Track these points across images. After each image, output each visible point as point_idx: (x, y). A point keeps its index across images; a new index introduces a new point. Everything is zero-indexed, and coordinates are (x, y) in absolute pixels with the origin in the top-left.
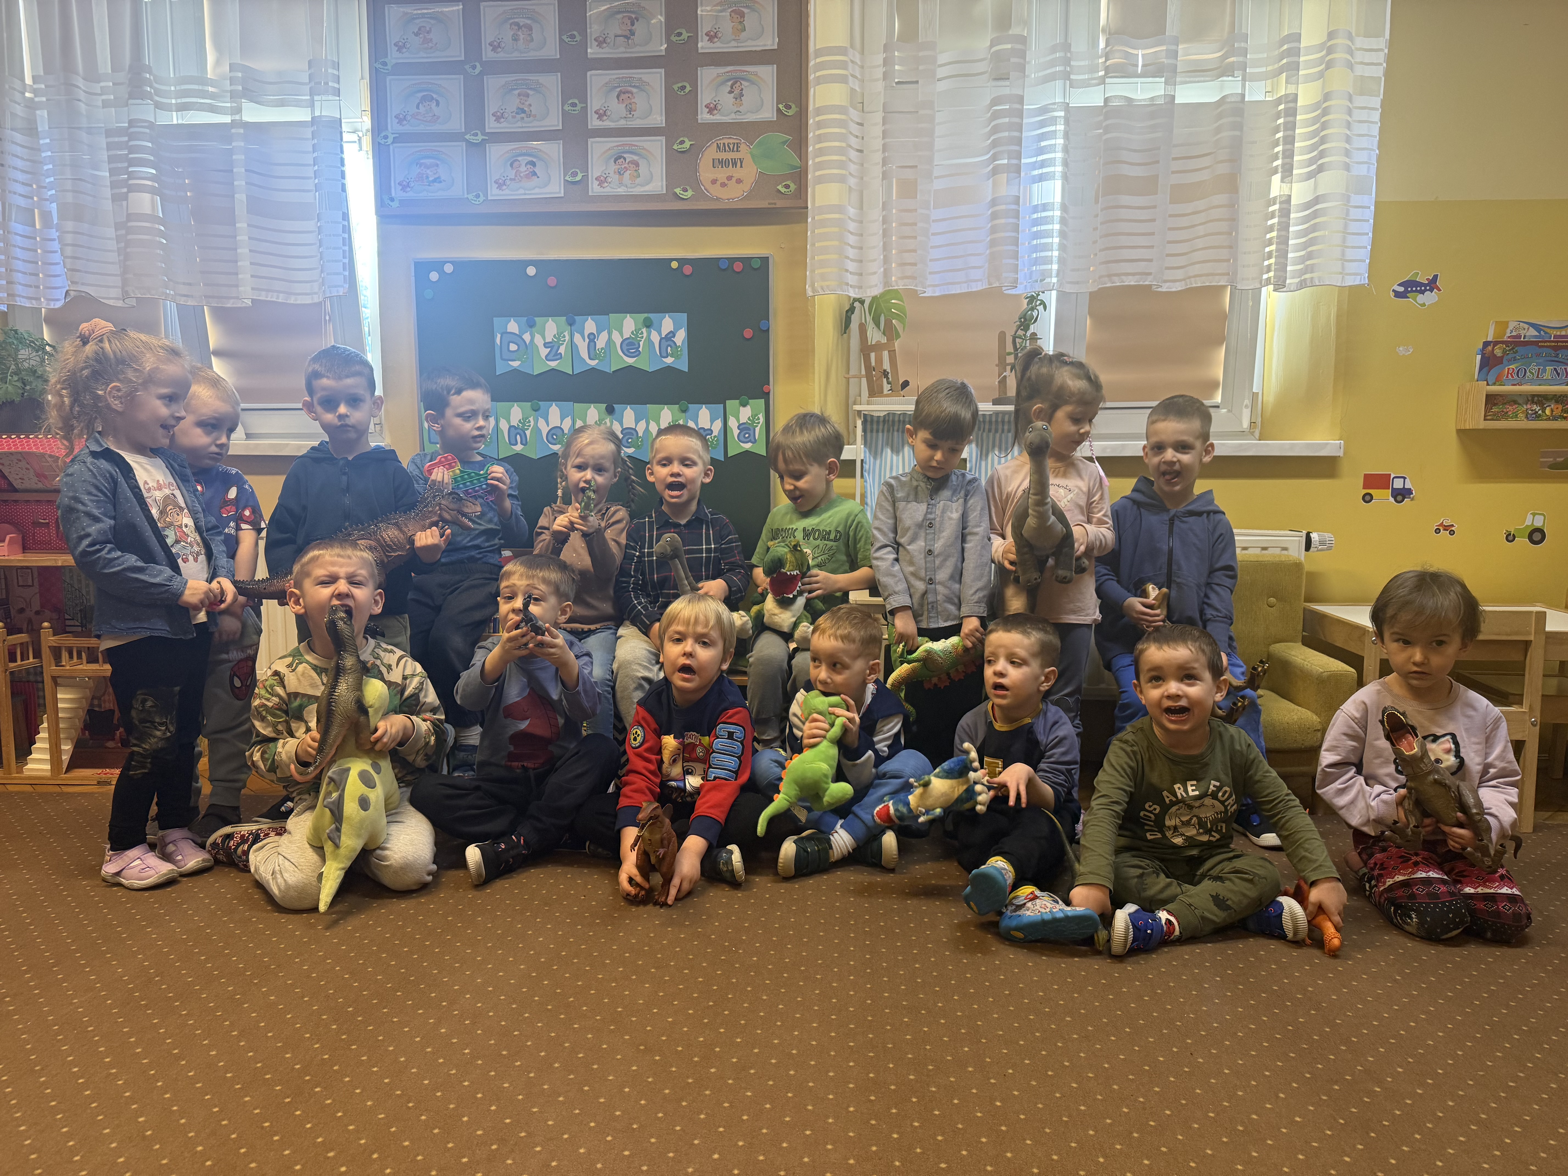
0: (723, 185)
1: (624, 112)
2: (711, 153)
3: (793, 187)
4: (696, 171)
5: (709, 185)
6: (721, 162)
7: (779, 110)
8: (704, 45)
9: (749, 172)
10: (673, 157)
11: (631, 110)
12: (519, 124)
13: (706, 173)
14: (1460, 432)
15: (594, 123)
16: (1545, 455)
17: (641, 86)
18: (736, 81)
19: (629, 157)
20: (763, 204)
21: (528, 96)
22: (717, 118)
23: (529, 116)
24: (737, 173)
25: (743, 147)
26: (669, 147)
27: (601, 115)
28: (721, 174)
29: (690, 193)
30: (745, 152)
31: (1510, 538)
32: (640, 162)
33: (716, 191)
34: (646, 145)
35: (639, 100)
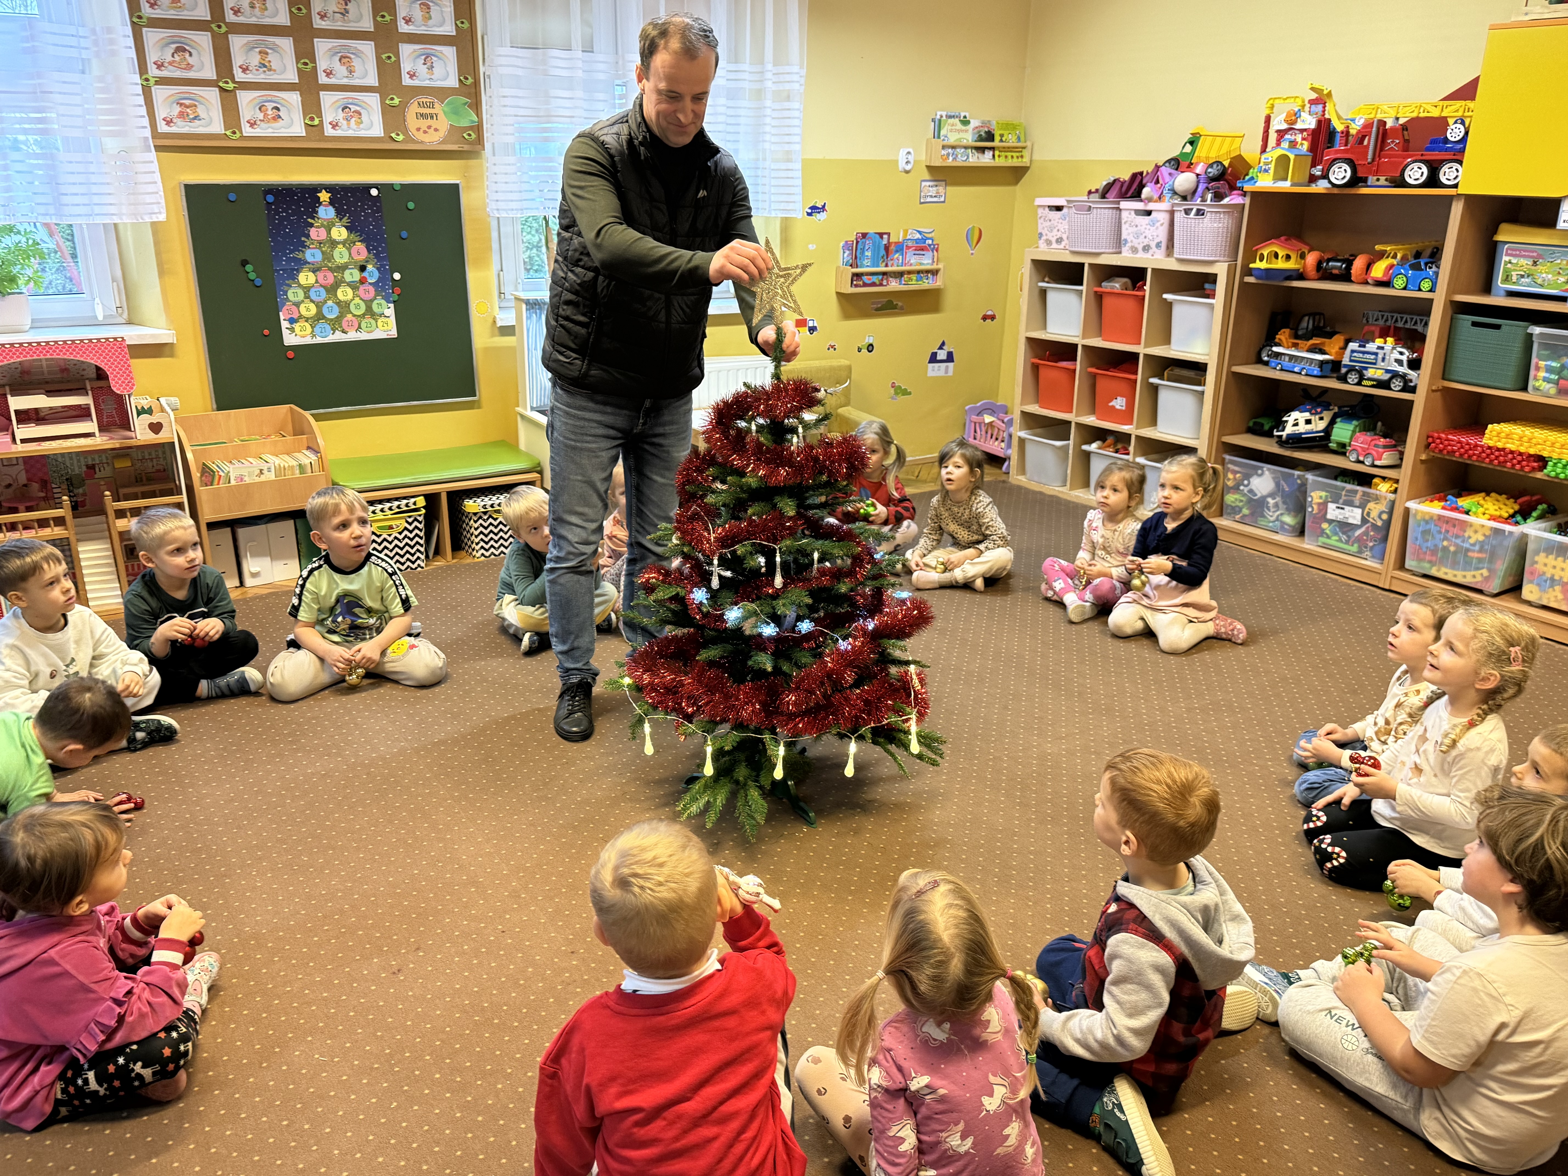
0: (425, 132)
1: (346, 73)
2: (413, 109)
3: (474, 136)
4: (405, 121)
5: (415, 132)
6: (422, 115)
7: (460, 80)
8: (403, 28)
9: (443, 124)
10: (387, 111)
11: (351, 72)
12: (263, 76)
13: (412, 122)
14: (838, 293)
15: (323, 79)
16: (873, 303)
17: (358, 53)
18: (428, 56)
19: (353, 108)
20: (454, 147)
21: (267, 54)
22: (416, 82)
23: (270, 70)
24: (433, 123)
25: (436, 105)
26: (383, 102)
27: (329, 74)
28: (424, 124)
29: (401, 138)
30: (438, 109)
31: (859, 350)
32: (362, 111)
33: (420, 136)
34: (365, 99)
35: (356, 63)
